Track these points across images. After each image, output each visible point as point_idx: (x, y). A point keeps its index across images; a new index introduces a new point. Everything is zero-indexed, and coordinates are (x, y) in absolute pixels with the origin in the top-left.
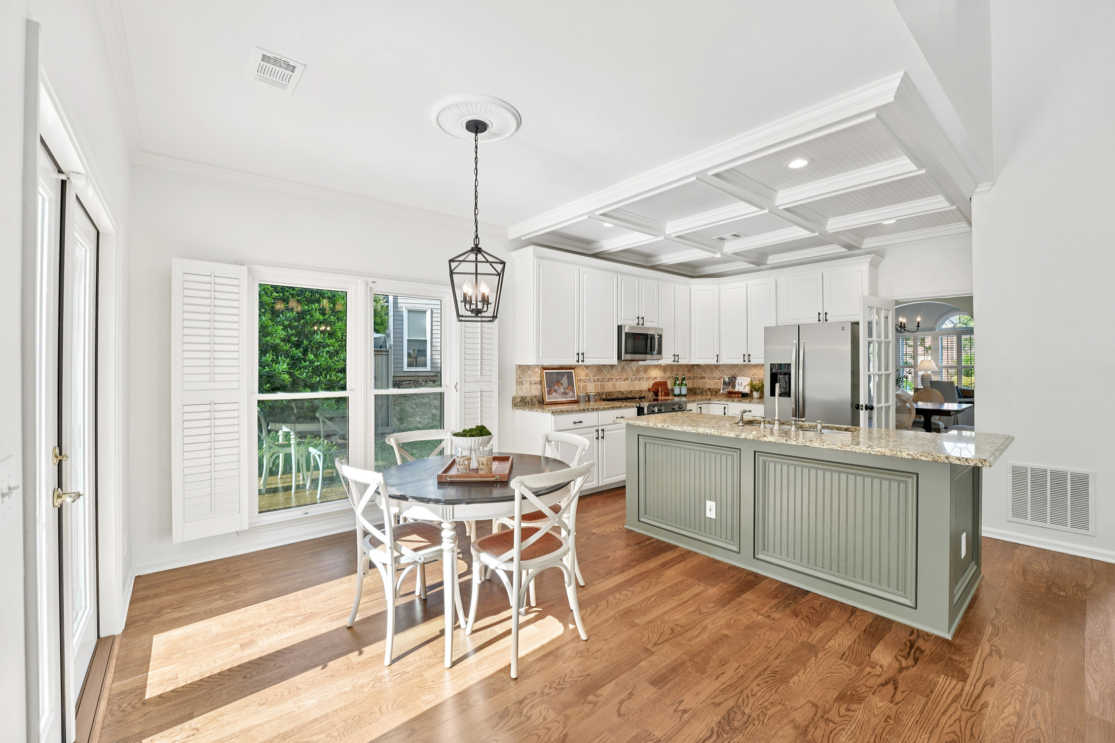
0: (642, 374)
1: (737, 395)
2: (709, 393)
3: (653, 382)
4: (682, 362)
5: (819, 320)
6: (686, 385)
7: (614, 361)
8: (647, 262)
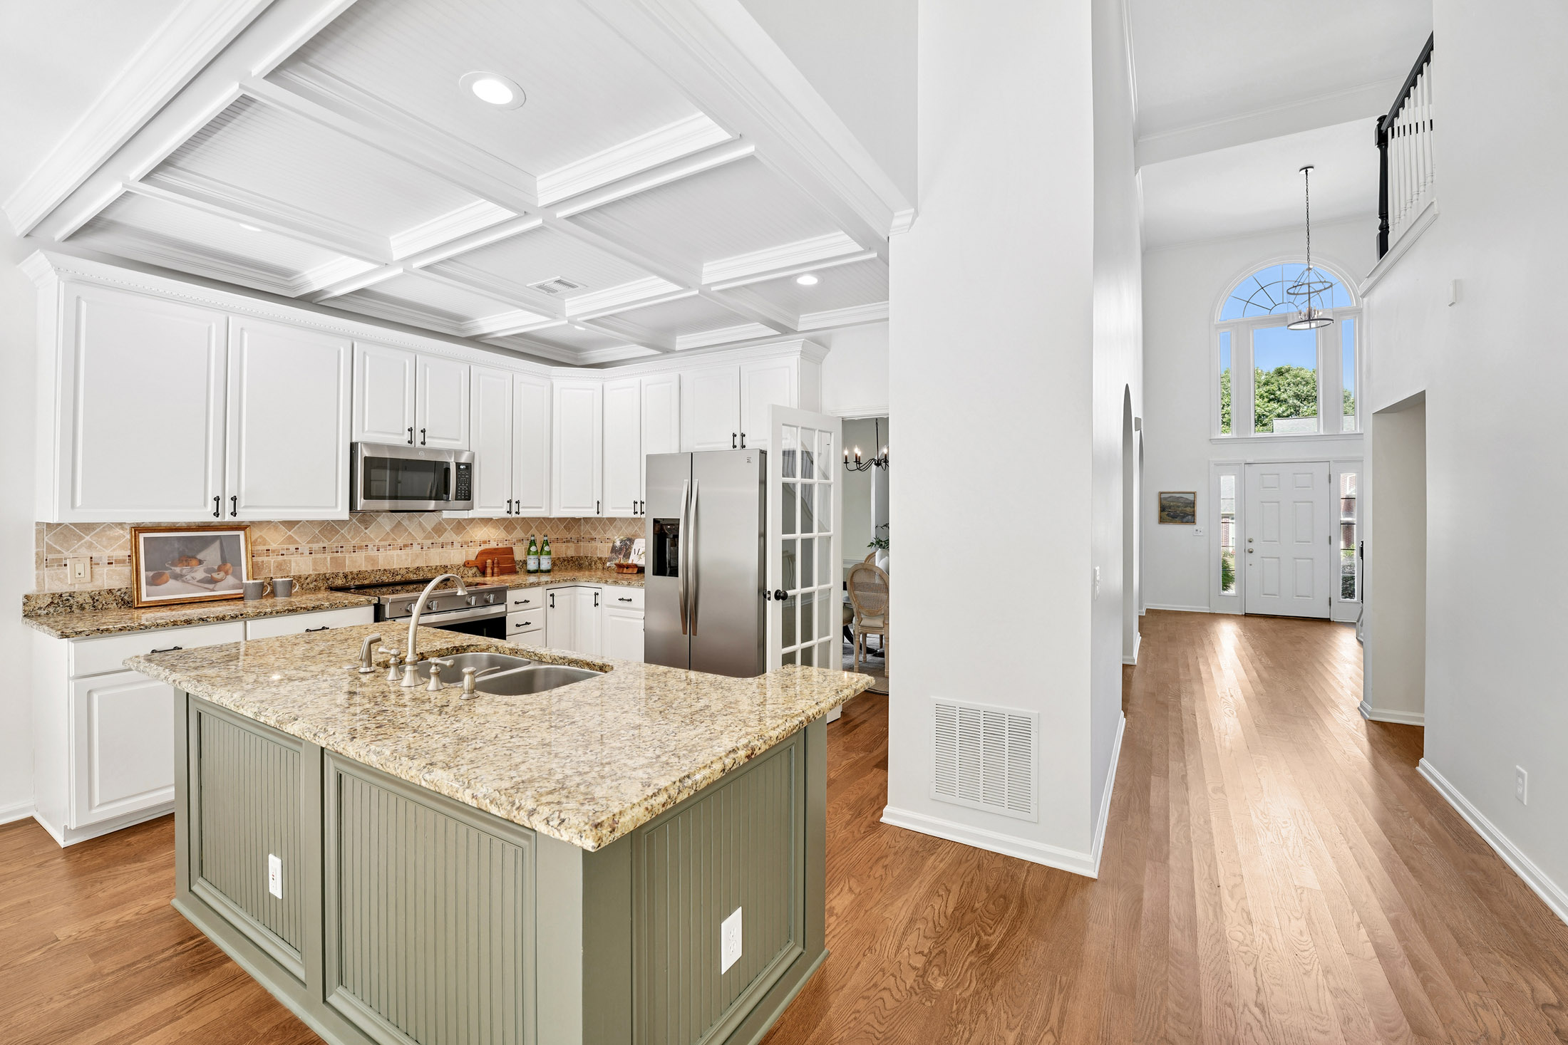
0: (449, 536)
1: (630, 570)
2: (600, 566)
3: (478, 549)
4: (525, 513)
5: (734, 447)
6: (549, 553)
7: (345, 515)
8: (458, 330)
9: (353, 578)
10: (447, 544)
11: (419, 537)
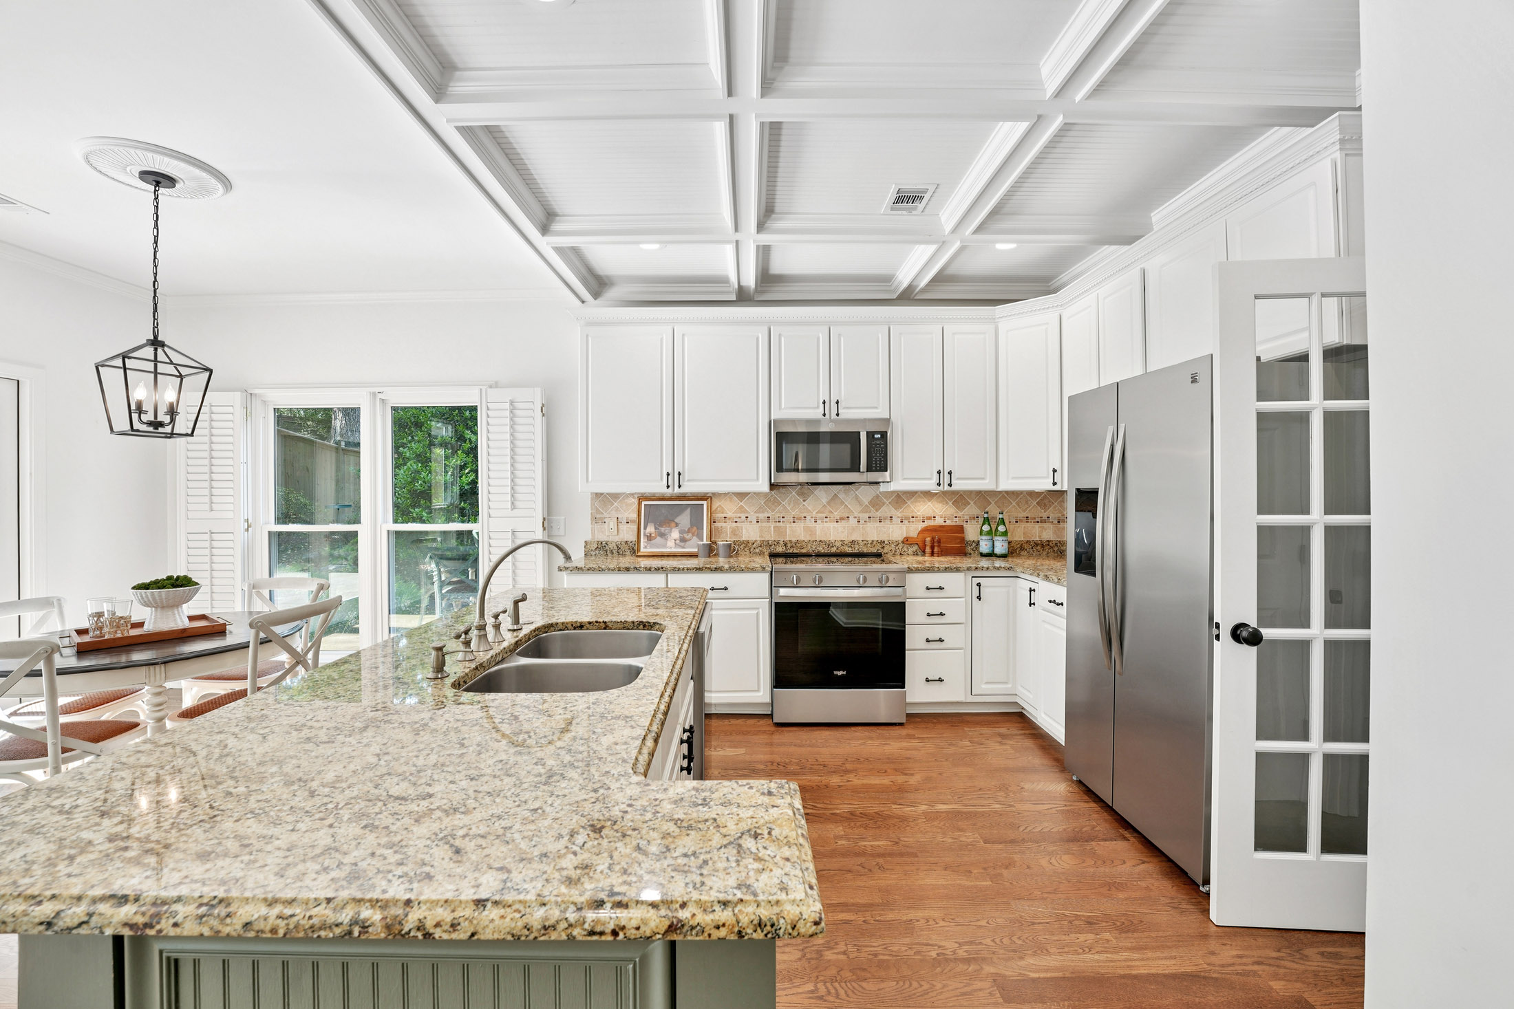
0: (887, 510)
7: (765, 487)
9: (792, 547)
10: (885, 518)
11: (856, 510)
